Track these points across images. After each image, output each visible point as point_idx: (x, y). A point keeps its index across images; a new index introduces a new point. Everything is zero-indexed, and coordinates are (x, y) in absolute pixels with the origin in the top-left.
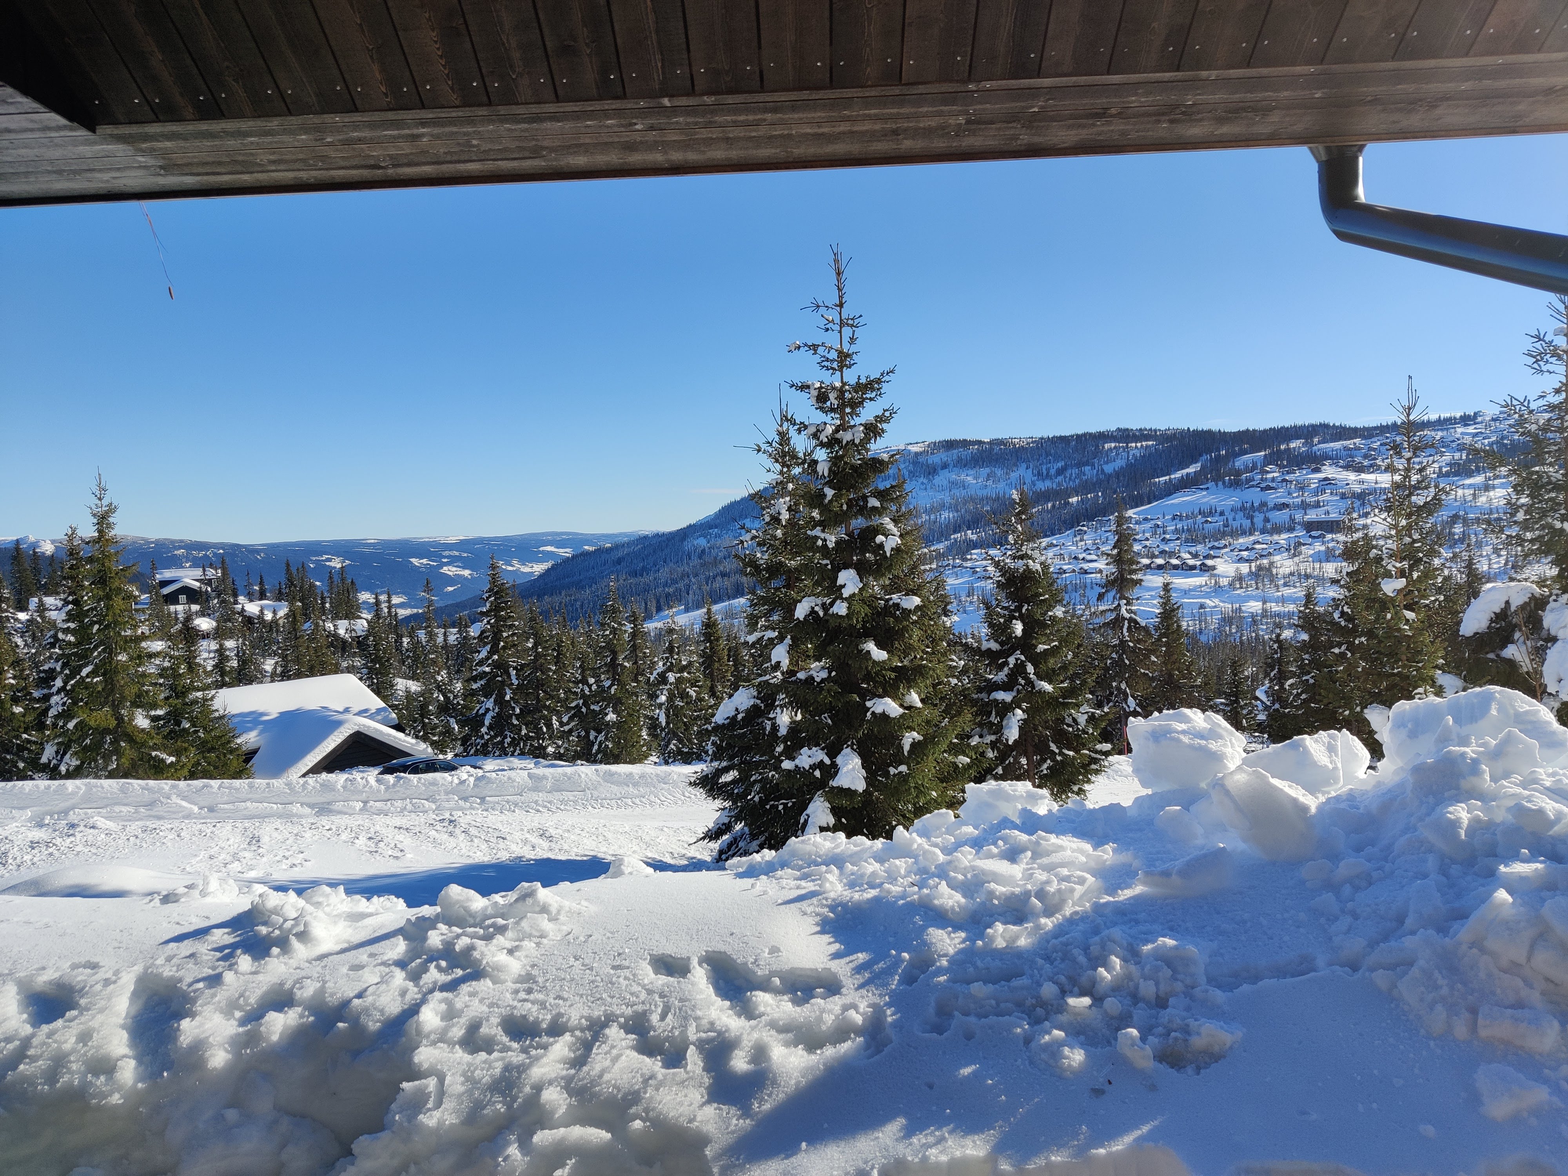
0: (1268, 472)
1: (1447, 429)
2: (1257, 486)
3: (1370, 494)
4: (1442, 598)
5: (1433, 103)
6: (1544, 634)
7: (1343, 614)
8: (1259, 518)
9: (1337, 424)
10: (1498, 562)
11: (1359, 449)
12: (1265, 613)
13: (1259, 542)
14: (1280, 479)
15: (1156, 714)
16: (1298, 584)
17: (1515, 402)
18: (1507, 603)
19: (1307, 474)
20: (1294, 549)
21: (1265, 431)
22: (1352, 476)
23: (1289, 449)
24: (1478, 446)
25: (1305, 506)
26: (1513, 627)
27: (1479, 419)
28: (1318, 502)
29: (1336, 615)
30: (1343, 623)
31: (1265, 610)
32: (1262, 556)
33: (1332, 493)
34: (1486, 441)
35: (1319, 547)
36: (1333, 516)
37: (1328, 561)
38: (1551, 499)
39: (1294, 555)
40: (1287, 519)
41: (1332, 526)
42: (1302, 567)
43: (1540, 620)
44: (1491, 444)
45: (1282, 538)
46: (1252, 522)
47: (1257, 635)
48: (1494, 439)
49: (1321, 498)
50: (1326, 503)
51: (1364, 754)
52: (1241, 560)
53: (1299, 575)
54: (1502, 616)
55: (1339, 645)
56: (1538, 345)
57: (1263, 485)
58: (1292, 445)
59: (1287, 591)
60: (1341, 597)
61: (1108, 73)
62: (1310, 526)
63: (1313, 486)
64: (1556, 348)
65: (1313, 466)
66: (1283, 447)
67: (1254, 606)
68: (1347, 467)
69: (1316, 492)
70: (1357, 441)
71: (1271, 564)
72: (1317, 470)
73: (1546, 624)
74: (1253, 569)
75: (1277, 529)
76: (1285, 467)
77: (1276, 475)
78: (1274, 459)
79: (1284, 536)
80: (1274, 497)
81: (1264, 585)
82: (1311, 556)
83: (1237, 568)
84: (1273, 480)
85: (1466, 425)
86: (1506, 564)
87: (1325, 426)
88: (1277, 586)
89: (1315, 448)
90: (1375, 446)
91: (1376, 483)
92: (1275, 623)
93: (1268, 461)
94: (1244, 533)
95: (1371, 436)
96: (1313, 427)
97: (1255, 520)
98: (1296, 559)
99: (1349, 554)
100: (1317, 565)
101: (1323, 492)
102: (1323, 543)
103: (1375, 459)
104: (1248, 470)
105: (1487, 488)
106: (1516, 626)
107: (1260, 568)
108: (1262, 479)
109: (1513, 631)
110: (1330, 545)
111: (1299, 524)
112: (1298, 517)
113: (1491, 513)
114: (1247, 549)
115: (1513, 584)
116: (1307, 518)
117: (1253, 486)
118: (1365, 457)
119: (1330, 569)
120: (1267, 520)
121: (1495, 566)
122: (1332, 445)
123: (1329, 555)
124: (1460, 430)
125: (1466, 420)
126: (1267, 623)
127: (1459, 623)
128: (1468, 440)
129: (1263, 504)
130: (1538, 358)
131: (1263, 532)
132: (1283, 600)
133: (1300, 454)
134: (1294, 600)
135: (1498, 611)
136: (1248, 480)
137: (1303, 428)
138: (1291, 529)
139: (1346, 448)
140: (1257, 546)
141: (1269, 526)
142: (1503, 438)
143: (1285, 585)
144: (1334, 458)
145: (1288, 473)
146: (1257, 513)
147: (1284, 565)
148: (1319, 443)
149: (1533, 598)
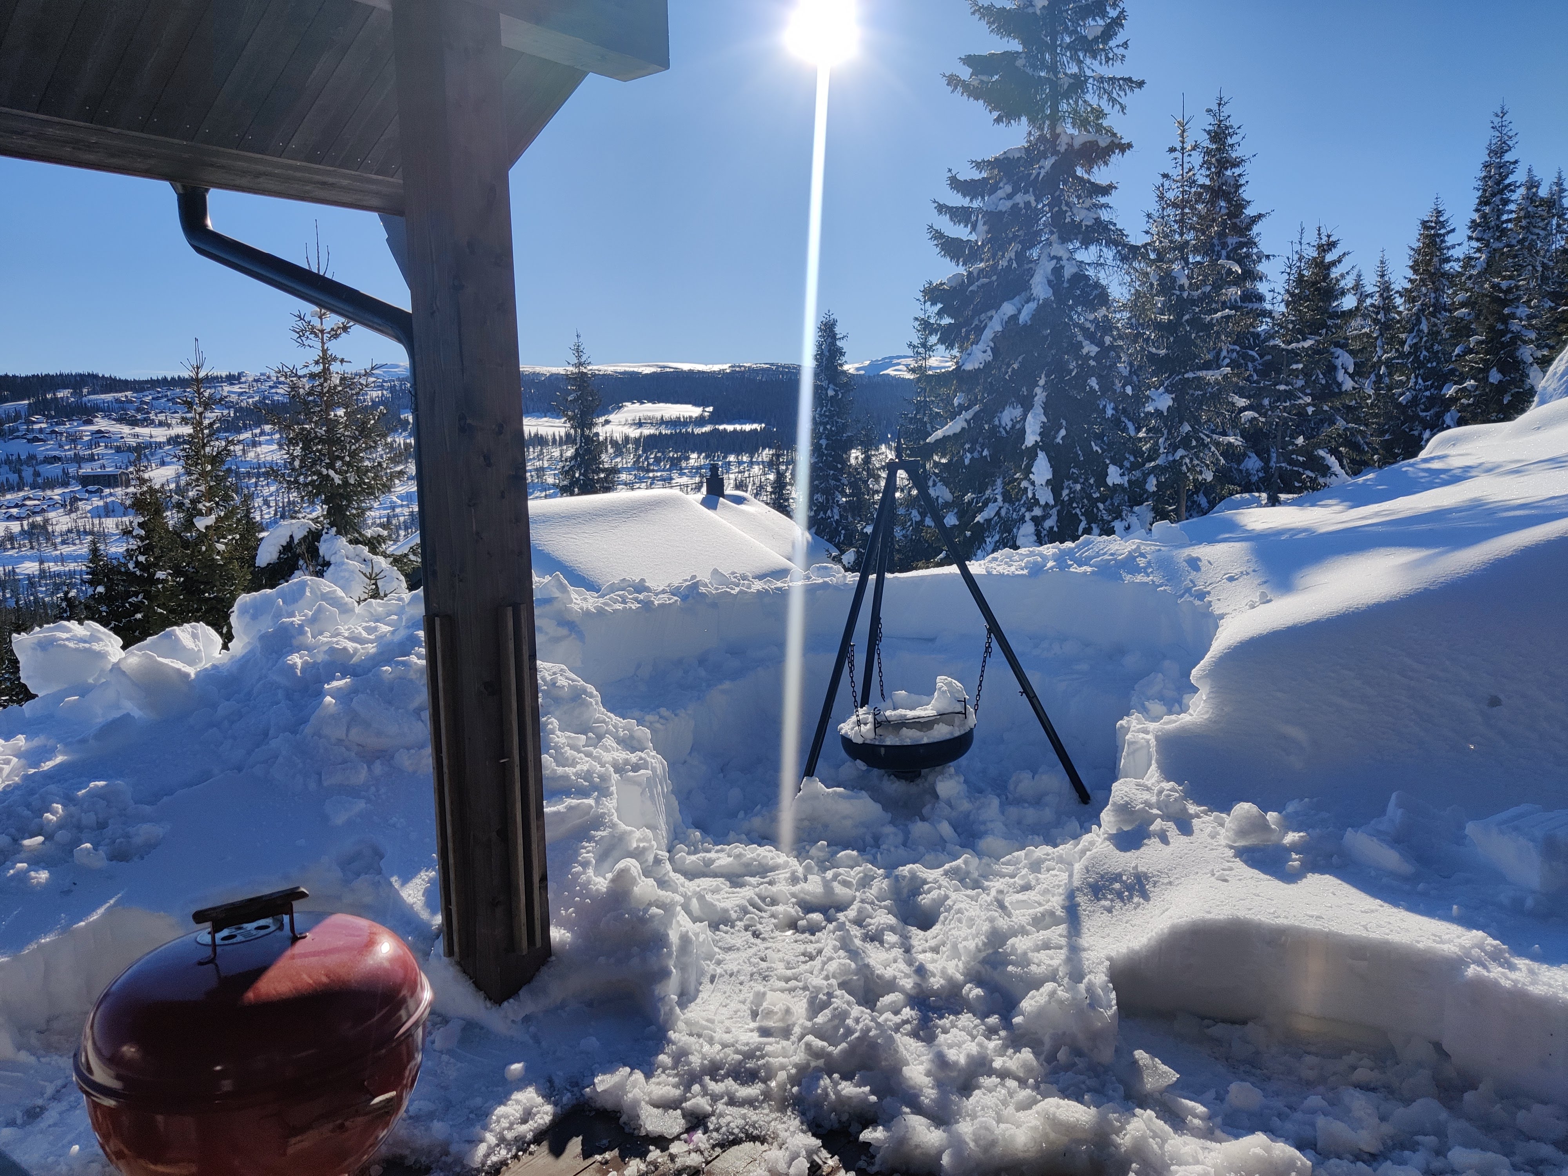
0: (34, 423)
1: (215, 387)
2: (23, 437)
3: (146, 448)
4: (238, 537)
5: (258, 175)
6: (320, 560)
7: (138, 564)
8: (28, 473)
9: (107, 375)
10: (269, 513)
11: (132, 402)
12: (43, 574)
13: (30, 499)
14: (48, 430)
15: (37, 629)
16: (77, 542)
17: (286, 370)
18: (291, 537)
19: (78, 426)
20: (70, 505)
21: (27, 378)
22: (126, 430)
23: (56, 399)
24: (244, 404)
25: (78, 460)
26: (297, 557)
27: (243, 379)
28: (93, 455)
29: (131, 566)
30: (138, 573)
31: (42, 572)
32: (34, 513)
33: (106, 447)
34: (250, 401)
35: (97, 502)
36: (110, 470)
37: (107, 516)
38: (318, 450)
39: (71, 511)
40: (60, 473)
41: (110, 481)
42: (80, 523)
43: (317, 550)
44: (255, 404)
45: (56, 494)
46: (20, 477)
47: (36, 598)
48: (257, 398)
49: (95, 451)
50: (101, 457)
51: (218, 640)
52: (10, 518)
53: (78, 531)
54: (288, 548)
55: (136, 594)
56: (300, 323)
57: (30, 436)
58: (60, 395)
59: (66, 550)
60: (135, 547)
61: (37, 112)
62: (85, 481)
63: (86, 439)
64: (313, 327)
65: (85, 418)
66: (49, 396)
67: (30, 567)
68: (120, 420)
69: (90, 445)
70: (129, 393)
71: (46, 521)
72: (89, 422)
73: (321, 552)
74: (26, 528)
75: (50, 484)
76: (53, 417)
77: (44, 426)
78: (41, 408)
79: (58, 491)
80: (43, 449)
81: (40, 544)
82: (89, 512)
83: (7, 527)
84: (41, 430)
85: (232, 384)
86: (275, 514)
87: (94, 377)
88: (55, 546)
89: (84, 399)
90: (147, 399)
91: (151, 437)
92: (55, 584)
93: (33, 410)
94: (11, 489)
95: (142, 390)
96: (81, 376)
97: (24, 474)
98: (73, 515)
99: (138, 505)
100: (96, 521)
101: (97, 445)
102: (101, 498)
103: (149, 413)
104: (10, 419)
105: (254, 444)
106: (299, 555)
107: (33, 526)
108: (28, 430)
109: (298, 560)
110: (109, 500)
111: (73, 478)
112: (72, 470)
113: (259, 467)
114: (16, 506)
115: (294, 521)
116: (81, 471)
117: (18, 437)
118: (138, 410)
119: (110, 524)
120: (37, 474)
121: (266, 516)
122: (103, 396)
123: (108, 511)
124: (227, 388)
125: (232, 379)
126: (46, 585)
127: (254, 557)
128: (234, 398)
129: (32, 457)
130: (301, 333)
131: (33, 487)
132: (62, 559)
133: (69, 405)
134: (75, 559)
135: (285, 544)
136: (12, 431)
137: (69, 376)
138: (65, 484)
139: (118, 401)
140: (28, 503)
141: (40, 480)
142: (265, 398)
143: (64, 542)
144: (107, 411)
145: (57, 424)
146: (25, 467)
147: (60, 521)
148: (89, 393)
149: (310, 531)
